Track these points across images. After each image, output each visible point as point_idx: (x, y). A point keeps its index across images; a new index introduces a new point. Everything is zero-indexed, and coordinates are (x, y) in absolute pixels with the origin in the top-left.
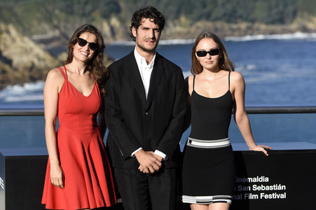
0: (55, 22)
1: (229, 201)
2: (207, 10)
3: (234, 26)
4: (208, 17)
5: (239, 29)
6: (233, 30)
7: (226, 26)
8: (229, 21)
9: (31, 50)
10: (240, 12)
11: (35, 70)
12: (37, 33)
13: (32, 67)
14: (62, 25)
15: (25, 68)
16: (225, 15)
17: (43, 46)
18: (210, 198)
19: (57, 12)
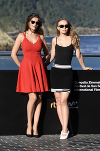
0: (17, 27)
1: (69, 92)
2: (81, 22)
3: (93, 29)
4: (82, 25)
5: (95, 31)
6: (93, 31)
7: (89, 29)
8: (90, 27)
9: (7, 38)
10: (95, 23)
11: (8, 47)
12: (10, 31)
13: (7, 45)
14: (20, 28)
15: (4, 46)
16: (89, 24)
17: (12, 36)
18: (61, 90)
19: (18, 22)
